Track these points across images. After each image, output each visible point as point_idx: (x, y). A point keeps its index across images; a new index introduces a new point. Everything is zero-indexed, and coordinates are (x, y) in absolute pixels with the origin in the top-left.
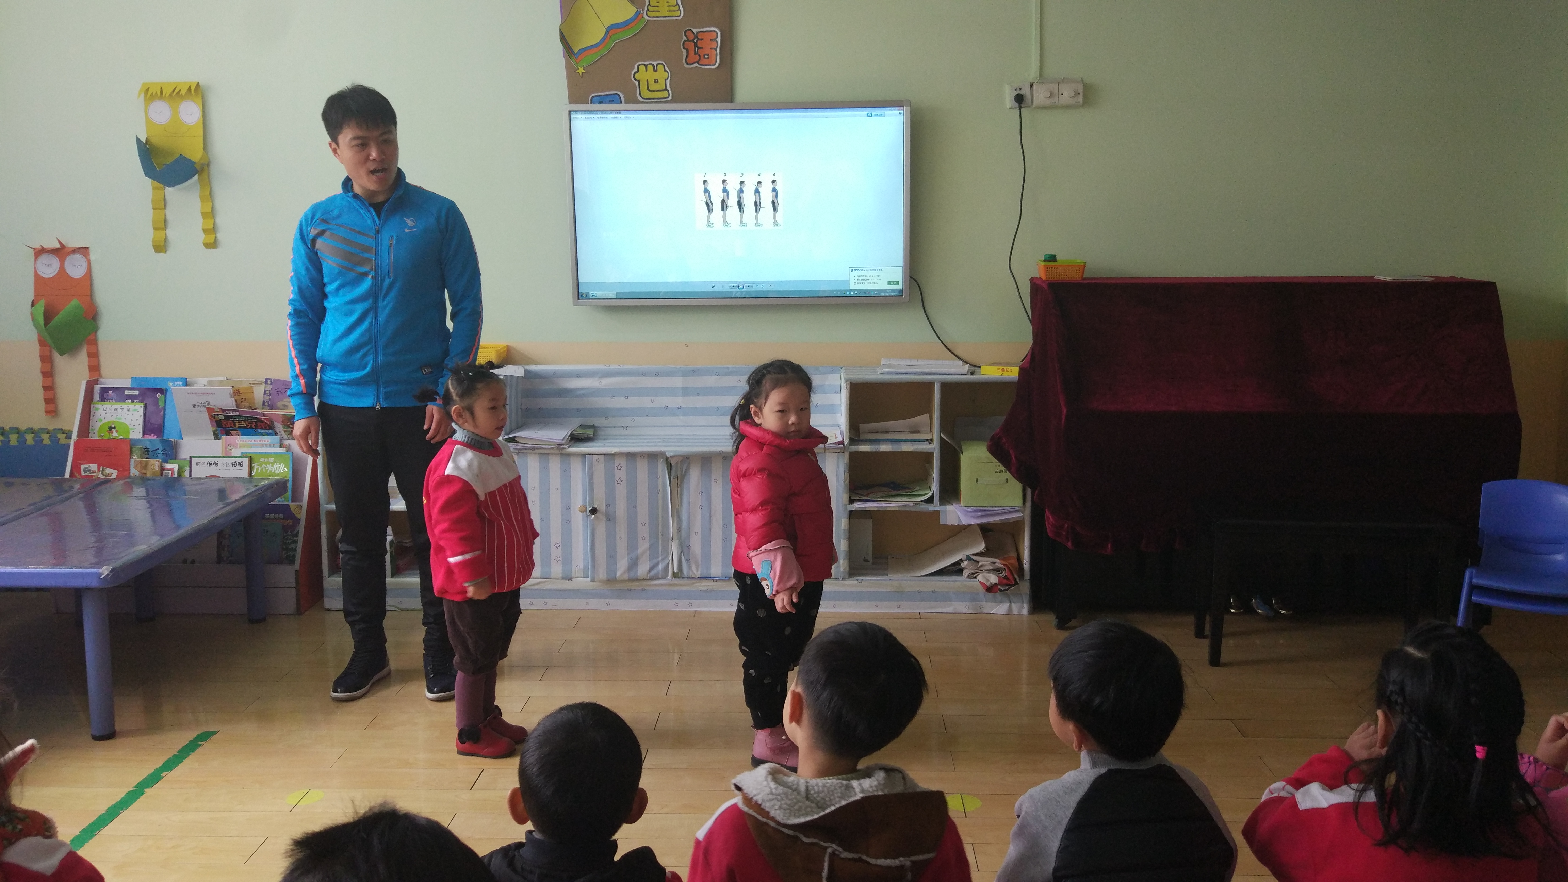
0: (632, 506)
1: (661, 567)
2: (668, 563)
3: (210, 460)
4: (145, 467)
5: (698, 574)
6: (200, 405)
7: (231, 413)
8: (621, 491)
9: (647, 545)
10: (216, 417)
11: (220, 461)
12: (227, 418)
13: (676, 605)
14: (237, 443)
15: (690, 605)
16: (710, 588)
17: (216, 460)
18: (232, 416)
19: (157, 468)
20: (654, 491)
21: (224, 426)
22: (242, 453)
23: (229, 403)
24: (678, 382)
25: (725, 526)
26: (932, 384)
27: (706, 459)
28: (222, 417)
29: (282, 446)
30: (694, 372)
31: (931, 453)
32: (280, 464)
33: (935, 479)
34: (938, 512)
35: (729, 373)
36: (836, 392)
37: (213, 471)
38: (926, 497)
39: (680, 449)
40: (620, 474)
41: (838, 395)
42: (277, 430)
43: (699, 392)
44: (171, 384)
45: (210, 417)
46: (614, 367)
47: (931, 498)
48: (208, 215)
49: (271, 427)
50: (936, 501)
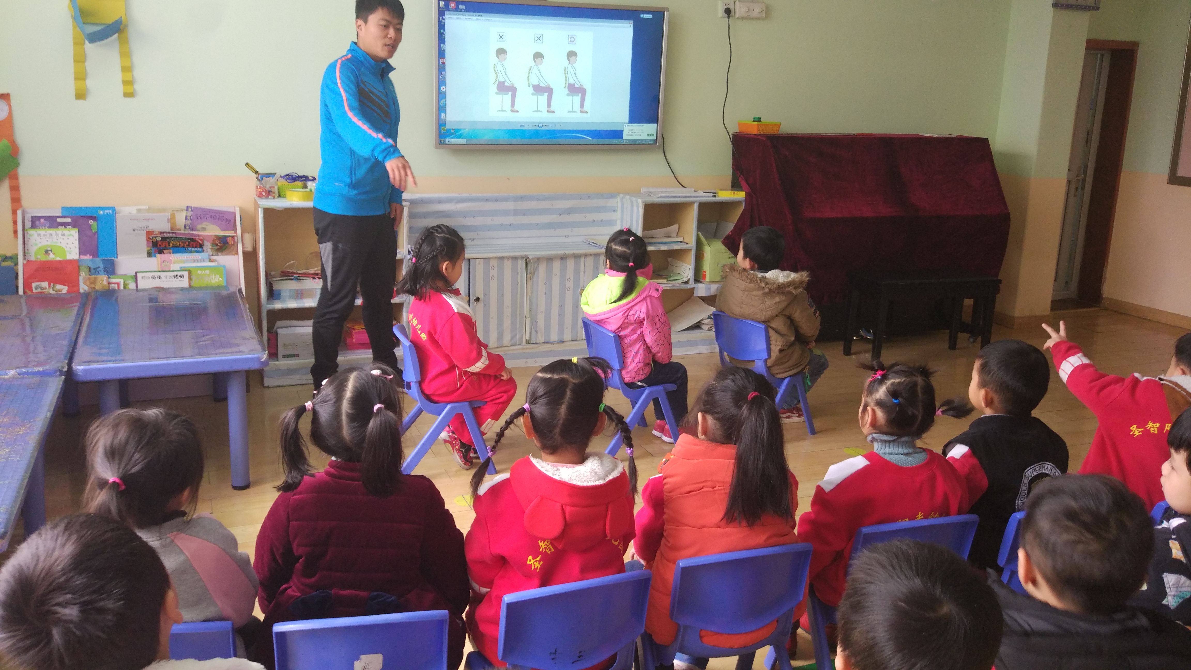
0: (501, 296)
1: (518, 337)
2: (523, 335)
3: (153, 274)
4: (94, 282)
5: (541, 339)
6: (139, 229)
7: (168, 235)
8: (494, 285)
9: (510, 322)
10: (154, 238)
11: (163, 274)
12: (164, 239)
13: (526, 363)
14: (171, 260)
15: (536, 362)
16: (549, 349)
17: (159, 274)
18: (168, 238)
19: (105, 283)
20: (515, 284)
21: (158, 246)
22: (181, 268)
23: (165, 227)
24: (510, 206)
25: (560, 306)
26: (692, 203)
27: (550, 259)
28: (159, 239)
29: (210, 261)
30: (522, 198)
31: (689, 250)
32: (215, 275)
33: (690, 267)
34: (694, 288)
35: (545, 198)
36: (614, 211)
37: (157, 283)
38: (686, 279)
39: (535, 253)
40: (494, 272)
41: (615, 213)
42: (205, 248)
43: (524, 213)
44: (101, 213)
45: (148, 239)
46: (465, 195)
47: (689, 280)
48: (127, 69)
49: (201, 246)
50: (692, 281)
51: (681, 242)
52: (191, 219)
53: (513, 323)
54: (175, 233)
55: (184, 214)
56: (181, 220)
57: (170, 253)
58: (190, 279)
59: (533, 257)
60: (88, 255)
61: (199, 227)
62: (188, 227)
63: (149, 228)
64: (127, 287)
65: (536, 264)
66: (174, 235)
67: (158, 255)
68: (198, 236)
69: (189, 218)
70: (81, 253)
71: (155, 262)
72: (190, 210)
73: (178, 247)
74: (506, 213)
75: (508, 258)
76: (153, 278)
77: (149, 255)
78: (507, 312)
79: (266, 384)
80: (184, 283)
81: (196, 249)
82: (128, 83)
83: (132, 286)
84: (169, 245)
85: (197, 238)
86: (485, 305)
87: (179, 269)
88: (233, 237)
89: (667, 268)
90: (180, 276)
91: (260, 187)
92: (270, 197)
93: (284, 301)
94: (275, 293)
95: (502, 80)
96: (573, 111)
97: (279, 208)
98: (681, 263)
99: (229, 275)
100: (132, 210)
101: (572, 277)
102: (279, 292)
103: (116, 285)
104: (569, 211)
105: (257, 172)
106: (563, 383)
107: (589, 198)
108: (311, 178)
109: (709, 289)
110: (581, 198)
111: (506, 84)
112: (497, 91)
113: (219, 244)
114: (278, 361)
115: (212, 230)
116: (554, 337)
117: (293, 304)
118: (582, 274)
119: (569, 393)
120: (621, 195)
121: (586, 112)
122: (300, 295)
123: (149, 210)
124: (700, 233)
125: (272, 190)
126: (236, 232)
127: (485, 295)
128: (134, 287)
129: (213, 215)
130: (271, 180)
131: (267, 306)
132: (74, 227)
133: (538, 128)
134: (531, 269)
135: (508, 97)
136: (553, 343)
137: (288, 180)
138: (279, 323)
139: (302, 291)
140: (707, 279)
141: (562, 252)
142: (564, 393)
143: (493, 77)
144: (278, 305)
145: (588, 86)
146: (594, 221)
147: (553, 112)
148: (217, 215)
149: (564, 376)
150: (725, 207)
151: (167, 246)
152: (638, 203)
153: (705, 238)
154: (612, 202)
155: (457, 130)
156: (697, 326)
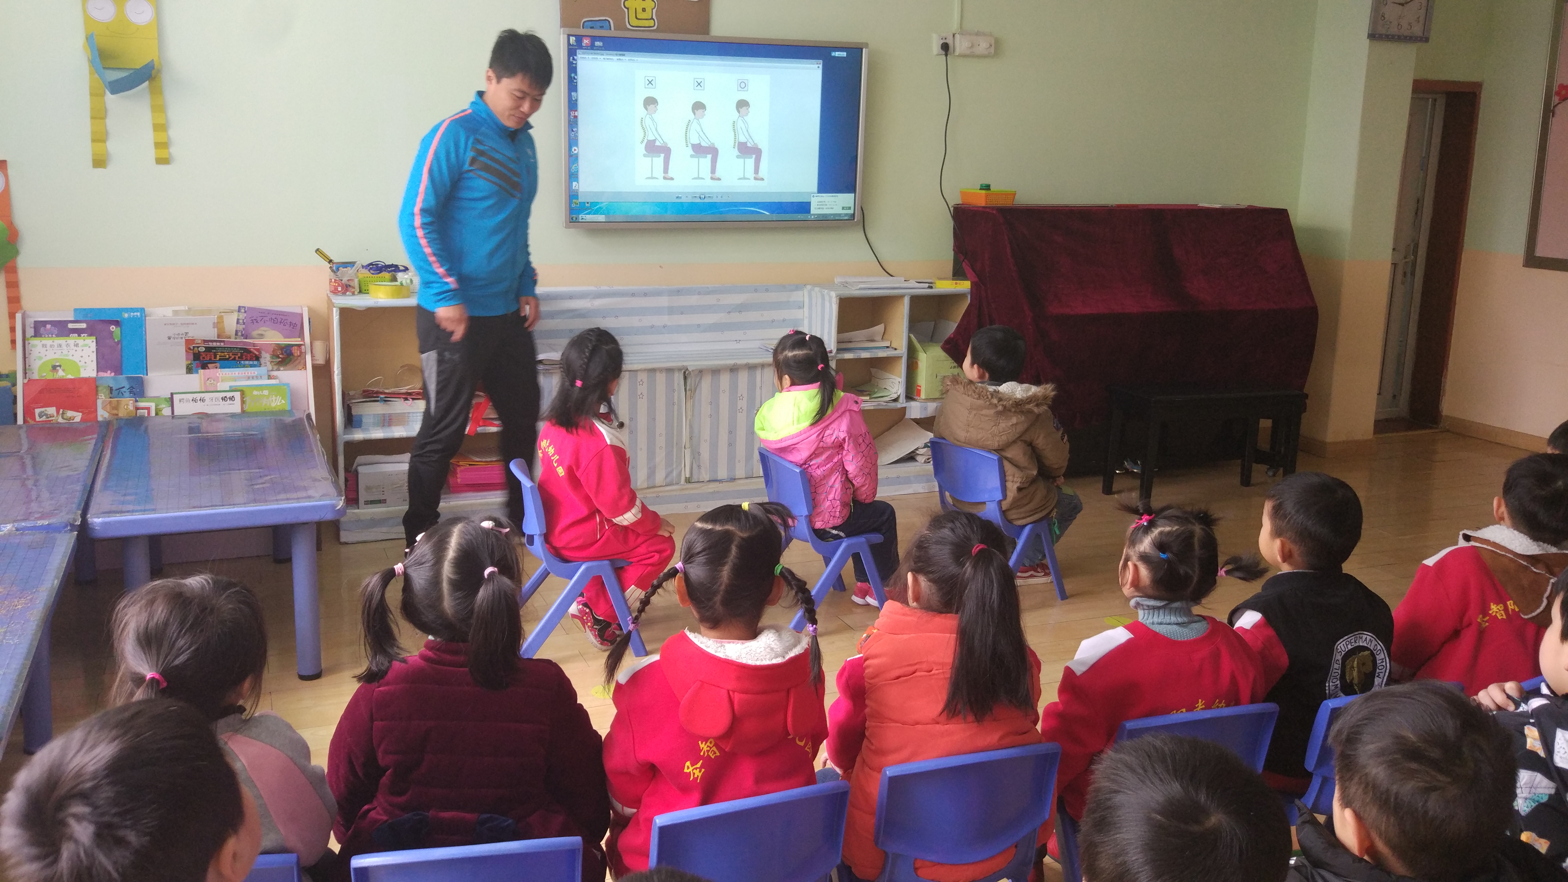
0: (652, 419)
1: (675, 474)
2: (681, 470)
3: (195, 395)
4: (116, 408)
5: (706, 476)
6: (176, 336)
8: (642, 405)
9: (664, 454)
11: (207, 396)
12: (209, 350)
13: (682, 508)
14: (218, 377)
15: (698, 507)
16: (716, 489)
17: (202, 395)
18: (214, 348)
19: (131, 408)
21: (201, 359)
23: (211, 334)
24: (664, 301)
25: (730, 432)
26: (902, 297)
27: (716, 371)
28: (202, 349)
29: (270, 377)
30: (678, 292)
31: (899, 358)
32: (276, 396)
33: (900, 380)
34: (905, 408)
35: (709, 292)
36: (800, 308)
37: (199, 408)
38: (895, 396)
39: (696, 363)
40: (643, 389)
41: (801, 310)
42: (262, 360)
43: (682, 310)
44: (126, 315)
45: (188, 349)
46: (605, 288)
47: (899, 396)
48: (160, 127)
49: (258, 358)
50: (902, 399)
51: (888, 347)
52: (244, 323)
53: (669, 454)
54: (224, 341)
55: (235, 317)
56: (231, 324)
57: (216, 368)
58: (243, 402)
59: (694, 368)
60: (109, 372)
61: (255, 333)
62: (240, 334)
63: (189, 335)
64: (159, 413)
65: (698, 380)
66: (222, 344)
67: (201, 371)
68: (254, 345)
69: (241, 321)
70: (99, 369)
71: (196, 380)
72: (243, 311)
73: (227, 359)
74: (658, 311)
75: (661, 370)
76: (194, 400)
77: (189, 370)
78: (661, 441)
79: (343, 540)
80: (235, 407)
81: (251, 363)
82: (163, 145)
83: (167, 411)
84: (215, 357)
85: (251, 348)
86: (631, 432)
87: (228, 389)
88: (299, 346)
89: (870, 380)
90: (230, 398)
91: (335, 280)
92: (347, 293)
93: (367, 430)
94: (354, 419)
95: (651, 138)
96: (744, 178)
97: (360, 307)
98: (888, 375)
99: (294, 396)
100: (167, 312)
101: (745, 395)
102: (360, 417)
103: (146, 411)
104: (741, 308)
105: (330, 261)
106: (727, 536)
107: (767, 290)
108: (401, 268)
109: (926, 409)
110: (756, 291)
111: (657, 143)
112: (645, 152)
113: (280, 356)
114: (358, 508)
115: (272, 337)
116: (722, 473)
117: (378, 434)
118: (758, 390)
119: (734, 550)
120: (809, 287)
121: (762, 179)
122: (387, 421)
123: (189, 312)
124: (912, 336)
125: (352, 284)
126: (303, 340)
127: (631, 419)
128: (170, 414)
129: (274, 317)
130: (350, 271)
131: (344, 436)
132: (90, 335)
133: (698, 200)
134: (691, 385)
135: (659, 161)
136: (720, 481)
137: (372, 272)
138: (360, 459)
139: (390, 415)
140: (923, 396)
141: (731, 362)
142: (727, 550)
143: (639, 134)
144: (358, 435)
145: (763, 145)
146: (773, 321)
147: (719, 179)
148: (279, 317)
149: (729, 527)
150: (944, 301)
151: (213, 359)
152: (830, 297)
153: (919, 342)
154: (796, 296)
155: (594, 204)
156: (911, 458)
